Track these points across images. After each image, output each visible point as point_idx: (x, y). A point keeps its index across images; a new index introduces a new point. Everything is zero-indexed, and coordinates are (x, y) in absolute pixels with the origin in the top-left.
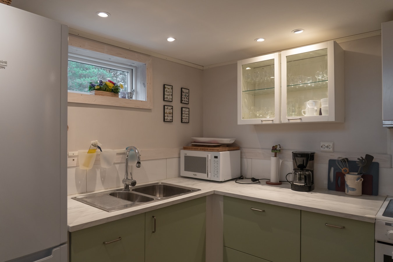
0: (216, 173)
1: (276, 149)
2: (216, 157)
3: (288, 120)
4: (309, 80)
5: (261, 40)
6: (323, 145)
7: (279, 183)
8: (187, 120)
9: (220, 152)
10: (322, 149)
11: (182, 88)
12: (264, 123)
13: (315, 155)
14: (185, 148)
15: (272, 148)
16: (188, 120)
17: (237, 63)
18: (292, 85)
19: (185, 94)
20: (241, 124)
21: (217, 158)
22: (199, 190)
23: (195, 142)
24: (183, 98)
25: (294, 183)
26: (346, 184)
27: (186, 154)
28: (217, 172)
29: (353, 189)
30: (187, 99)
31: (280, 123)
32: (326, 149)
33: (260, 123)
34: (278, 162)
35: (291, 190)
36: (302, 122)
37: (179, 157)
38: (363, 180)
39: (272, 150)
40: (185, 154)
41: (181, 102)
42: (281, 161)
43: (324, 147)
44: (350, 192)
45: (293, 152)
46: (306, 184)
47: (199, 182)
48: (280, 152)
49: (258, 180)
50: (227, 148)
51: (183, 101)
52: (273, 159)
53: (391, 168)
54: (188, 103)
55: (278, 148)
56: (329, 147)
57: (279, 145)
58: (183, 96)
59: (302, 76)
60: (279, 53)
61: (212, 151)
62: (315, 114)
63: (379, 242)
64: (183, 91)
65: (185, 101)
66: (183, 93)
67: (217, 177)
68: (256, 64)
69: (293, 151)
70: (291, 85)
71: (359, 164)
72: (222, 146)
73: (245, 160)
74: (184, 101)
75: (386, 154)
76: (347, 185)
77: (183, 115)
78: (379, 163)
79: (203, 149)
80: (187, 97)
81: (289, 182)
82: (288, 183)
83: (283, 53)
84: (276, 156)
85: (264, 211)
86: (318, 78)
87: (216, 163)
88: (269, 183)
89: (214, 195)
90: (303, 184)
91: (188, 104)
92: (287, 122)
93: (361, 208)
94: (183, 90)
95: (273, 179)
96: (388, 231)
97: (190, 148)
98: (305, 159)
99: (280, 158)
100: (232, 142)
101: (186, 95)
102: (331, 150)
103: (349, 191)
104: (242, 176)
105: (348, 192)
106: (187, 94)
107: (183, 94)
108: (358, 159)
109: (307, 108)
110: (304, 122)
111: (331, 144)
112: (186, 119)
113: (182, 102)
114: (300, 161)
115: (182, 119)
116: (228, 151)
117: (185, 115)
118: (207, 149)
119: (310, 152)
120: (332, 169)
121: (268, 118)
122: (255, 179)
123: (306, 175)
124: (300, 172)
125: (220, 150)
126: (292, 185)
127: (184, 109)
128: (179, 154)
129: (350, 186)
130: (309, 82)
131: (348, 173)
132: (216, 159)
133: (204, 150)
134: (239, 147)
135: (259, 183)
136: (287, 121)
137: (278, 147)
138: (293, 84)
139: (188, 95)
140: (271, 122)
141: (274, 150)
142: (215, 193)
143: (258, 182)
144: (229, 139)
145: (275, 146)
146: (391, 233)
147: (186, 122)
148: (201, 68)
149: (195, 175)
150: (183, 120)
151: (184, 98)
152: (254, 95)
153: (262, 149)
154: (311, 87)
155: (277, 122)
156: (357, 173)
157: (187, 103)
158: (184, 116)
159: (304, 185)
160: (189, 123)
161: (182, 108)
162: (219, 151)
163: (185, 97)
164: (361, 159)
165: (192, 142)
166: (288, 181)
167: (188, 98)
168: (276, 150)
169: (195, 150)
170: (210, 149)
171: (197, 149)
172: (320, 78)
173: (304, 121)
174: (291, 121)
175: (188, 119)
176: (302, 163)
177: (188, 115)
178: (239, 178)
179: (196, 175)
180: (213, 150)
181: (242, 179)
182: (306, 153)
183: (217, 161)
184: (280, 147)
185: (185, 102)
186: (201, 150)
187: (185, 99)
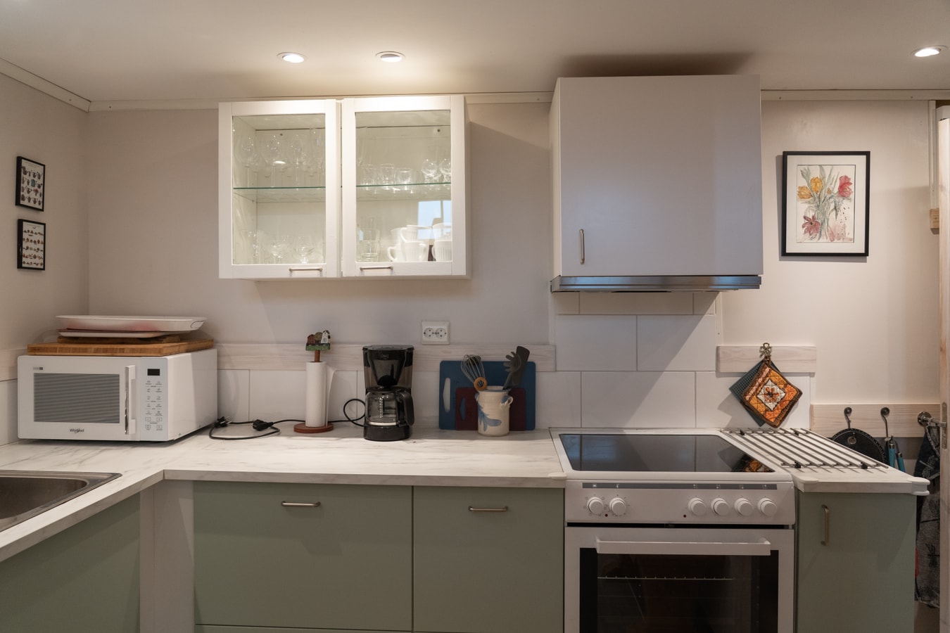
0: (154, 419)
1: (318, 342)
2: (154, 372)
3: (361, 269)
4: (405, 177)
5: (293, 59)
6: (427, 329)
7: (328, 427)
8: (37, 260)
9: (169, 358)
10: (425, 338)
11: (19, 159)
12: (296, 275)
13: (414, 352)
14: (34, 350)
15: (306, 340)
16: (42, 261)
17: (218, 109)
18: (367, 184)
19: (32, 177)
20: (231, 277)
21: (159, 374)
22: (114, 476)
23: (69, 330)
24: (25, 191)
25: (372, 423)
26: (482, 413)
27: (41, 369)
28: (157, 415)
29: (496, 423)
30: (38, 195)
31: (339, 276)
32: (434, 339)
33: (285, 274)
34: (325, 374)
35: (363, 439)
36: (393, 275)
37: (14, 380)
38: (512, 399)
39: (308, 345)
40: (35, 368)
41: (18, 203)
42: (331, 372)
43: (430, 333)
44: (491, 429)
45: (365, 349)
46: (400, 423)
47: (98, 451)
48: (329, 348)
49: (270, 425)
50: (184, 345)
51: (23, 199)
52: (314, 369)
53: (556, 371)
54: (40, 207)
55: (324, 339)
56: (441, 333)
57: (327, 332)
58: (24, 185)
59: (391, 166)
60: (339, 101)
61: (141, 353)
62: (420, 257)
63: (571, 525)
64: (24, 168)
65: (32, 201)
66: (25, 173)
67: (160, 429)
68: (267, 119)
69: (364, 346)
70: (364, 184)
71: (509, 368)
72: (168, 338)
73: (229, 375)
74: (26, 200)
75: (546, 344)
76: (484, 415)
77: (25, 245)
78: (536, 362)
79: (106, 351)
80: (36, 187)
81: (352, 421)
82: (351, 423)
83: (346, 102)
84: (317, 360)
85: (318, 504)
86: (428, 175)
87: (156, 389)
88: (302, 429)
89: (165, 485)
90: (395, 424)
91: (42, 210)
92: (358, 275)
93: (529, 461)
94: (24, 163)
95: (313, 420)
96: (587, 499)
97: (56, 348)
98: (395, 363)
99: (328, 364)
100: (196, 326)
101: (33, 181)
102: (445, 339)
103: (488, 427)
104: (223, 419)
105: (485, 429)
106: (39, 178)
107: (25, 177)
108: (508, 357)
109: (399, 244)
110: (397, 275)
111: (445, 327)
112: (35, 257)
113: (22, 202)
114: (383, 368)
115: (20, 256)
116: (188, 351)
117: (30, 245)
118: (123, 349)
119: (405, 346)
120: (448, 382)
121: (304, 263)
122: (262, 422)
123: (401, 400)
124: (383, 394)
125: (165, 351)
126: (365, 428)
127: (26, 226)
128: (14, 369)
129: (488, 417)
130: (405, 183)
131: (485, 389)
132: (154, 378)
133: (113, 353)
134: (212, 340)
135: (277, 432)
136: (356, 273)
137: (325, 336)
138: (369, 182)
139: (40, 182)
140: (315, 274)
141: (313, 345)
142: (166, 478)
143: (273, 431)
144: (190, 320)
145: (314, 334)
146: (595, 503)
147: (34, 266)
148: (84, 105)
149: (78, 431)
150: (24, 259)
151: (29, 192)
152: (257, 203)
153: (279, 343)
154: (407, 193)
155: (331, 273)
156: (501, 388)
157: (37, 206)
158: (27, 248)
159: (397, 425)
160: (44, 269)
161: (20, 223)
162: (160, 353)
163: (30, 187)
164: (513, 356)
165: (61, 331)
166: (349, 420)
167: (40, 190)
168: (317, 345)
169: (76, 353)
170: (133, 350)
171: (85, 351)
172: (431, 175)
173: (398, 273)
174: (367, 273)
175: (40, 258)
176: (389, 374)
177: (41, 247)
178: (216, 425)
179: (83, 431)
180: (142, 351)
181: (225, 425)
182: (399, 348)
183: (159, 383)
184: (329, 337)
185: (31, 204)
186: (97, 353)
187: (32, 195)
